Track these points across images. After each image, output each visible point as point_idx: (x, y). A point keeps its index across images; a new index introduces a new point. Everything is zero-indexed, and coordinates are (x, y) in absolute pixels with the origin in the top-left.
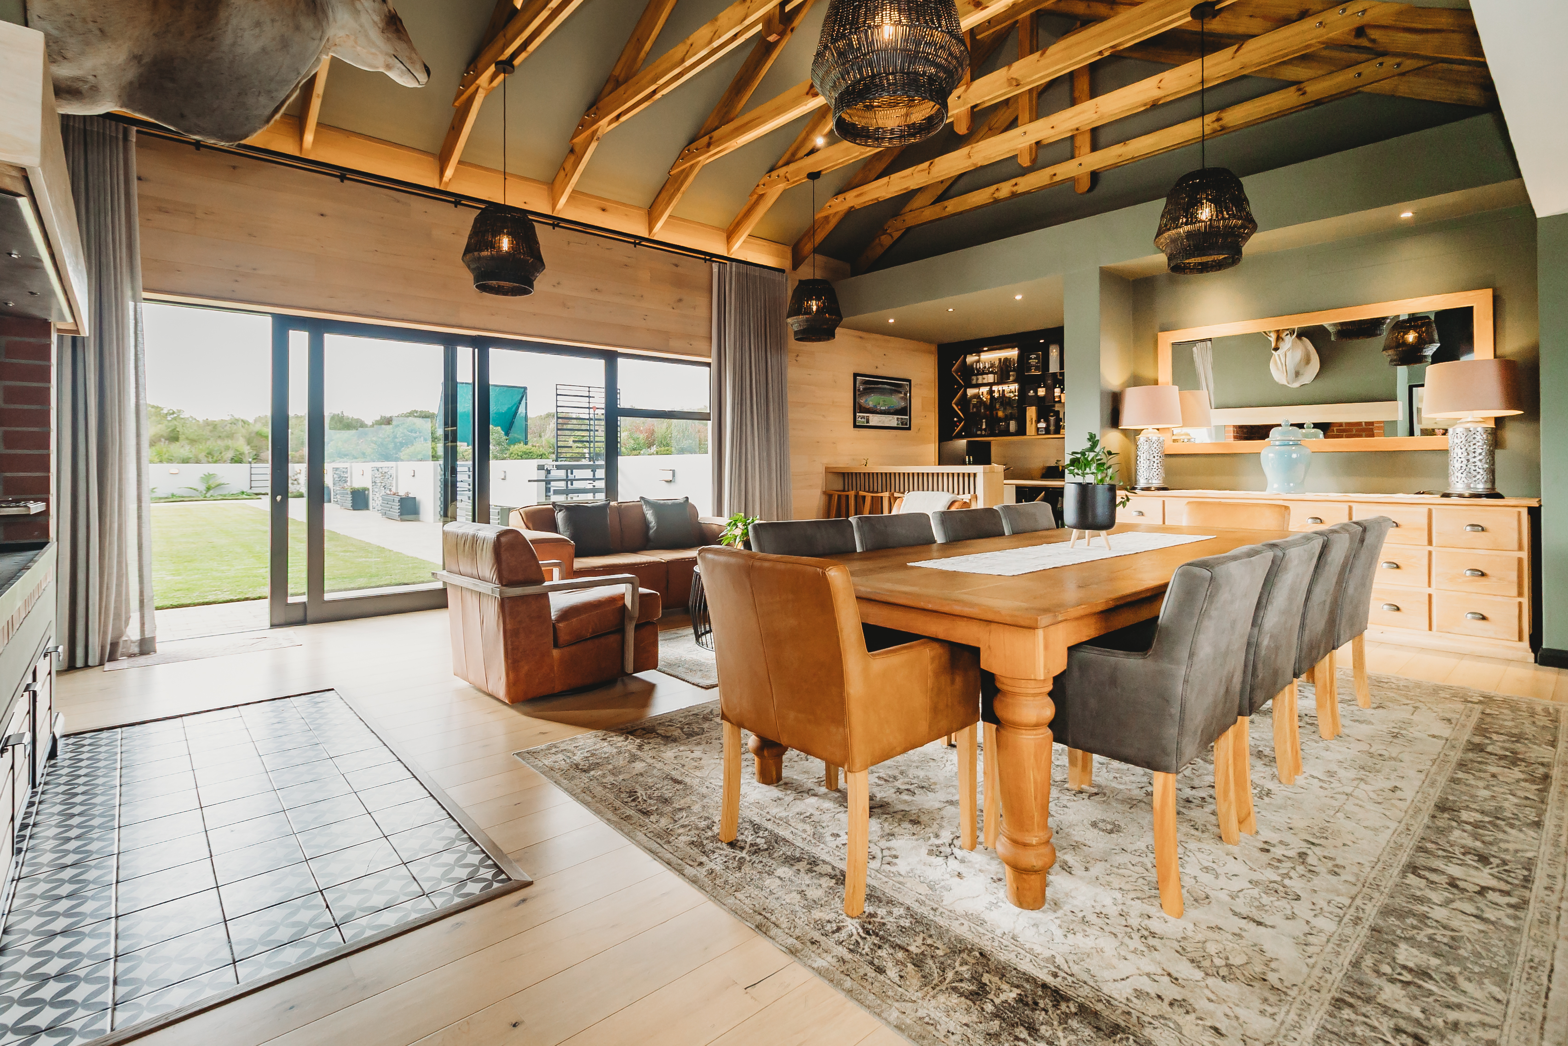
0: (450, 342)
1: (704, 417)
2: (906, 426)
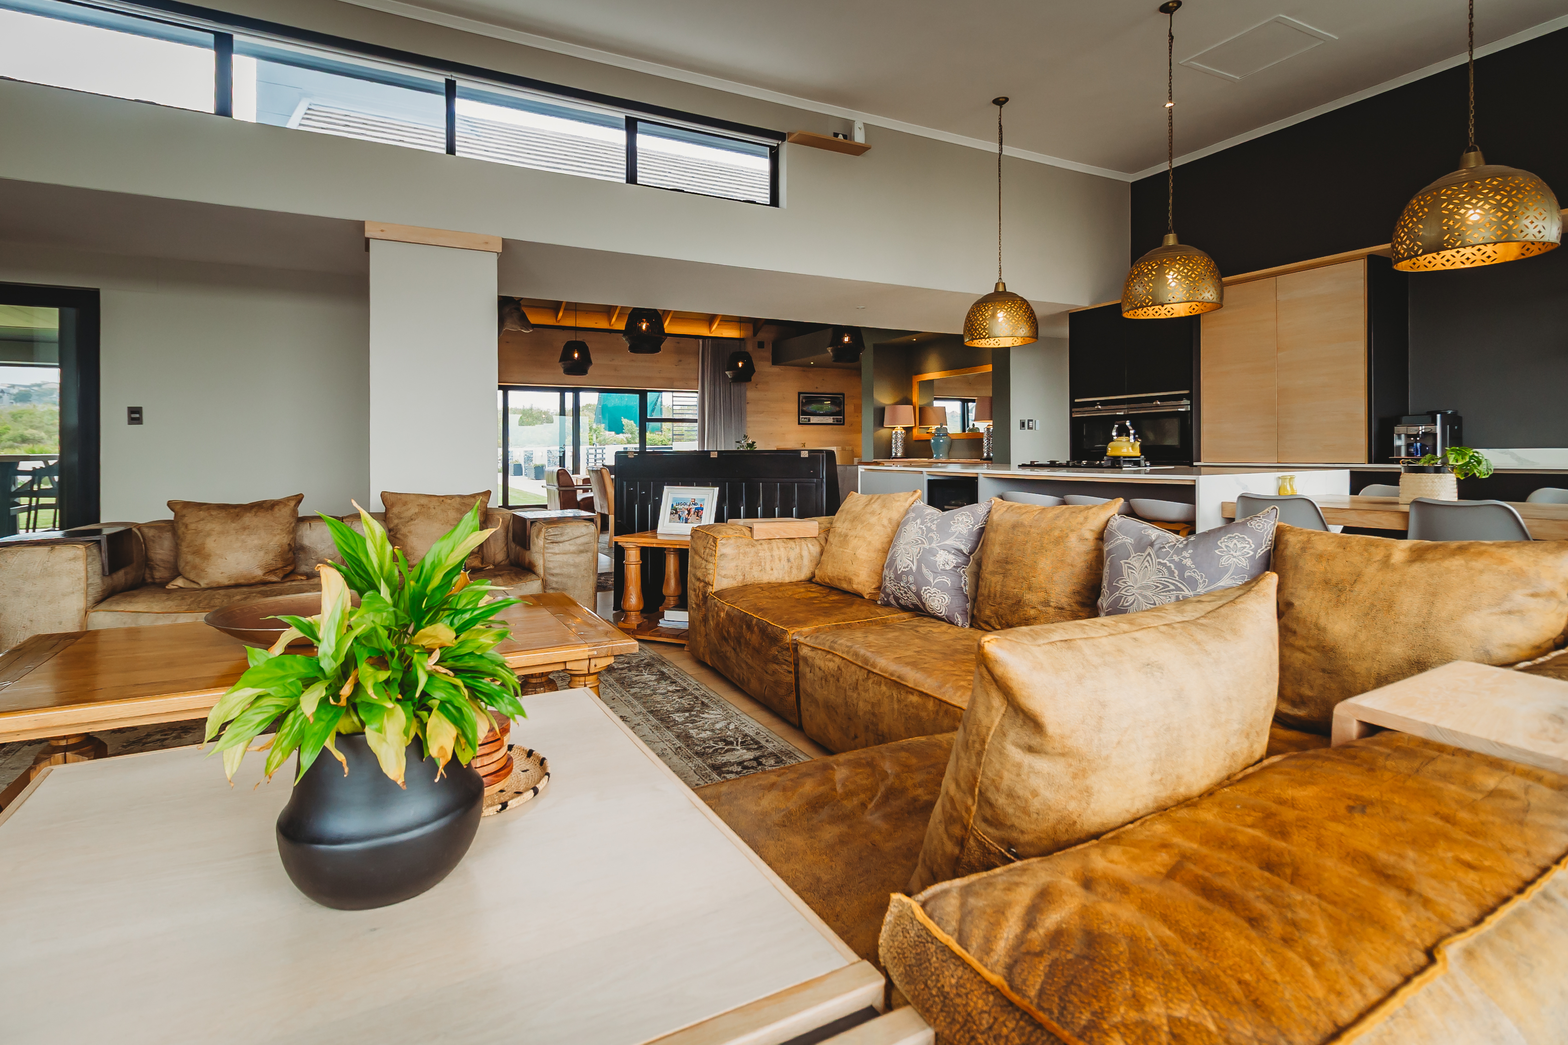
0: (562, 391)
1: (695, 421)
2: (840, 423)
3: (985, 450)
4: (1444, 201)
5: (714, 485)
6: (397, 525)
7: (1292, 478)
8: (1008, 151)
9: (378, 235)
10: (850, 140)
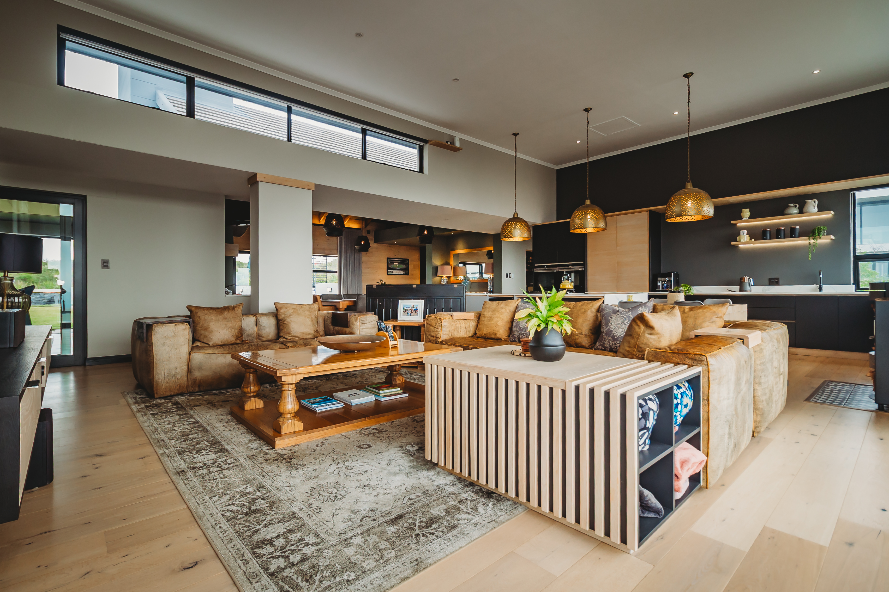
1: (336, 272)
2: (407, 274)
3: (489, 288)
4: (682, 199)
5: (422, 299)
6: (284, 318)
7: (632, 296)
8: (519, 155)
9: (263, 180)
10: (453, 144)
